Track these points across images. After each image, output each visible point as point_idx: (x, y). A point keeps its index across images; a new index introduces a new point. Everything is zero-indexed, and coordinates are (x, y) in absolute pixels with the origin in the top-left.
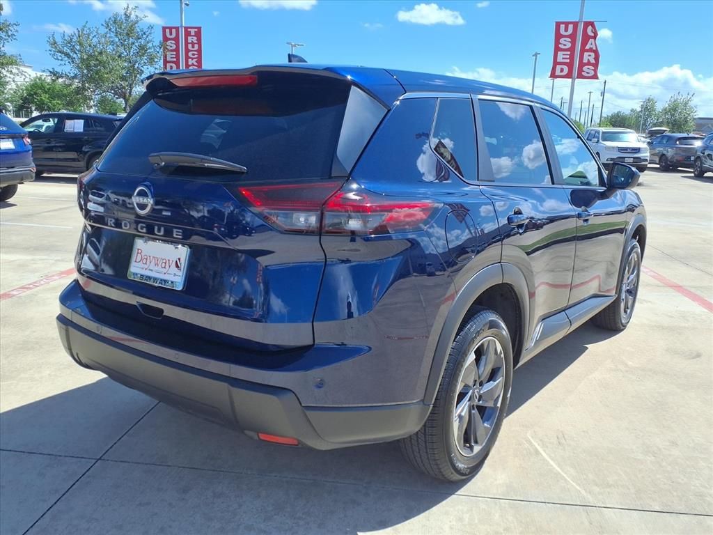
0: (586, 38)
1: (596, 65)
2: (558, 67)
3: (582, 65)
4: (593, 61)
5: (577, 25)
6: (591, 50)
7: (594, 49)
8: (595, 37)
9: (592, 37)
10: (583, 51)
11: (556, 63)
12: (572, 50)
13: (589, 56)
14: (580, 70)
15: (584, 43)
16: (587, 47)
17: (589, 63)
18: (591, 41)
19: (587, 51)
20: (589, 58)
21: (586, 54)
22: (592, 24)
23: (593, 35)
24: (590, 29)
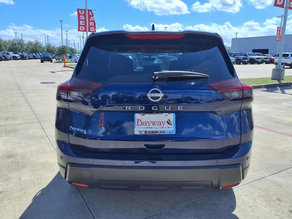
0: (90, 17)
1: (95, 27)
2: (81, 27)
3: (89, 27)
4: (93, 25)
5: (85, 11)
6: (92, 21)
7: (93, 20)
8: (93, 16)
9: (92, 16)
10: (89, 21)
11: (79, 26)
12: (85, 20)
13: (92, 23)
14: (89, 29)
15: (89, 18)
16: (91, 20)
17: (92, 26)
18: (92, 17)
19: (91, 21)
20: (92, 24)
21: (91, 22)
22: (91, 11)
23: (92, 15)
24: (90, 12)
